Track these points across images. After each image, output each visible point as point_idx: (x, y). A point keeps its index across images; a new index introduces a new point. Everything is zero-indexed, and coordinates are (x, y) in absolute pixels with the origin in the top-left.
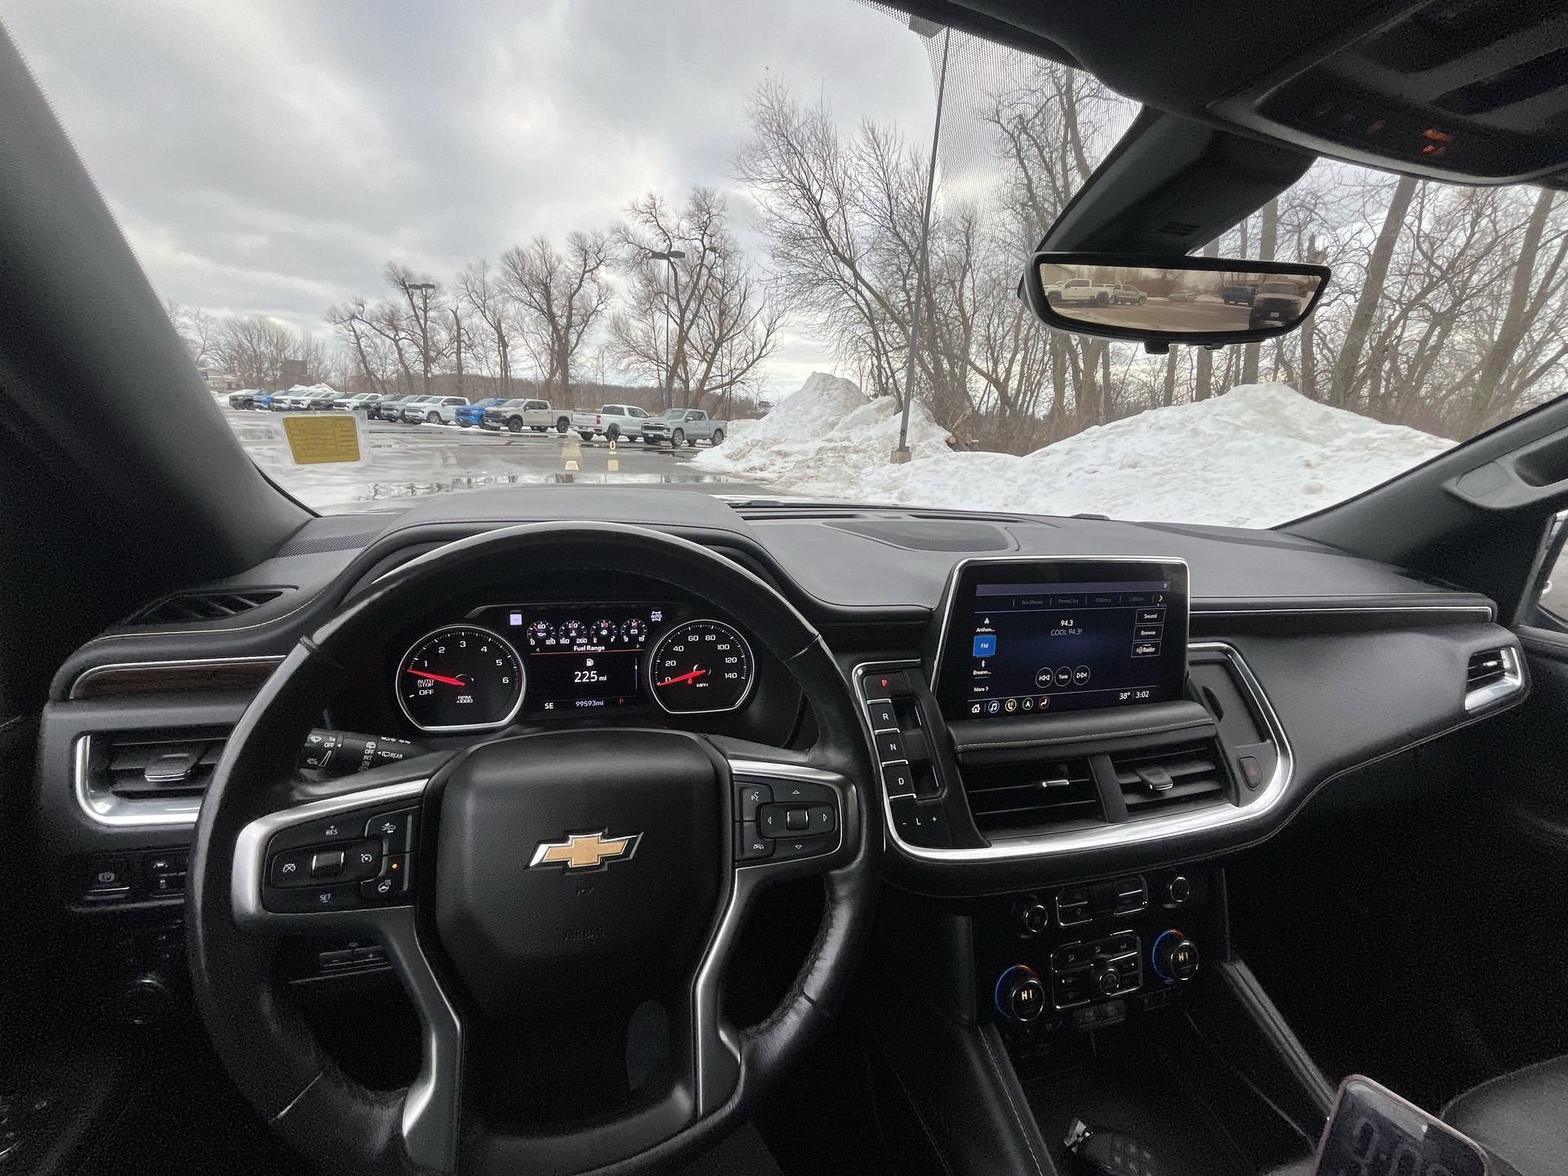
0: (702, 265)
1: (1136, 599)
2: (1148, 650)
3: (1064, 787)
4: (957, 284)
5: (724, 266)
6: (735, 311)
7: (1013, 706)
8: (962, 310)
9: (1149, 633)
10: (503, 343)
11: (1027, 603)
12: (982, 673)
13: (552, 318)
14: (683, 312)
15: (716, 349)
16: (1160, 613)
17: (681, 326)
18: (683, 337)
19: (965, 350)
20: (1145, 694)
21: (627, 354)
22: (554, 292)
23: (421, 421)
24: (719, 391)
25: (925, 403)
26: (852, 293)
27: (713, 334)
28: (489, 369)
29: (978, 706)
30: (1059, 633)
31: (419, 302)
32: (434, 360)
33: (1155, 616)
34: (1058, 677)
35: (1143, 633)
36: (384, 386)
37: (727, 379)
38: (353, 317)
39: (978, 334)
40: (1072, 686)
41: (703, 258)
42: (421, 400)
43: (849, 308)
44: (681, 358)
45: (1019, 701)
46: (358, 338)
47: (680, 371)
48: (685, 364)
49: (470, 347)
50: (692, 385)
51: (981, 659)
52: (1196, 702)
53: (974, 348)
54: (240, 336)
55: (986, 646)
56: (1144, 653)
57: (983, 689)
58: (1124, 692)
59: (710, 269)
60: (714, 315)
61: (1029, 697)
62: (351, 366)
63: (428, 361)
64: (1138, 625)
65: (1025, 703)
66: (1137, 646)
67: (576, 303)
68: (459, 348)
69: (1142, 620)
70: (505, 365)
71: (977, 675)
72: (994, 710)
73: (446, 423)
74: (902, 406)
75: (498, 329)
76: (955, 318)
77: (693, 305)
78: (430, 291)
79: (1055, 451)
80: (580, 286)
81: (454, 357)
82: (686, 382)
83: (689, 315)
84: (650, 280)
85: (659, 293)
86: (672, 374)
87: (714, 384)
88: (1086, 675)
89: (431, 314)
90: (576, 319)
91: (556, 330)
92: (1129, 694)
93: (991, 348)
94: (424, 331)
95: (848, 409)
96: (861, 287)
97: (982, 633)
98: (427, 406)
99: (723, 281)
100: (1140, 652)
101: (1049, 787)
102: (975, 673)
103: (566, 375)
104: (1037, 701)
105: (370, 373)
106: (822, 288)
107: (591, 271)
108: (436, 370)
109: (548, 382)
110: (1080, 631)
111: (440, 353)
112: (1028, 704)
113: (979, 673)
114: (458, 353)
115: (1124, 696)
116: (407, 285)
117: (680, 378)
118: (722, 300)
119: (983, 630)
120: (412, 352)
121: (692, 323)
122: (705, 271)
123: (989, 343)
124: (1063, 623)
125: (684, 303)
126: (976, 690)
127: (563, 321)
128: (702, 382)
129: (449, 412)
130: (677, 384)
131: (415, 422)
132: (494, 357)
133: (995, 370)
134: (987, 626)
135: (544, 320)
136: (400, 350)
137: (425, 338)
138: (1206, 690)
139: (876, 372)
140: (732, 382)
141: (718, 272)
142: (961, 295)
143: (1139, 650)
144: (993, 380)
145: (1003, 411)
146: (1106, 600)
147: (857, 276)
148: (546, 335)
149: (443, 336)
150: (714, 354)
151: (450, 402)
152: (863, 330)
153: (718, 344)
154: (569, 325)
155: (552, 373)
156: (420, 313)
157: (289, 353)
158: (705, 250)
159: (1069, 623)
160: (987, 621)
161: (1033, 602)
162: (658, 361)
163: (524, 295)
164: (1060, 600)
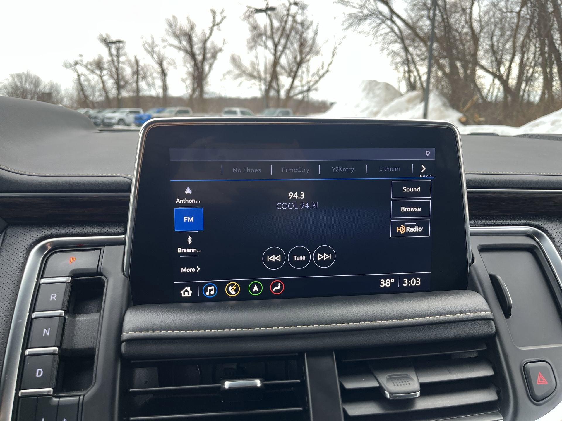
0: (288, 15)
1: (386, 169)
2: (412, 230)
3: (255, 389)
4: (468, 11)
5: (303, 14)
6: (310, 42)
7: (236, 290)
8: (471, 27)
9: (413, 210)
10: (164, 74)
11: (240, 171)
12: (189, 251)
13: (193, 55)
14: (276, 45)
15: (298, 68)
16: (425, 186)
17: (275, 55)
18: (276, 63)
19: (474, 55)
20: (416, 282)
21: (239, 76)
22: (195, 39)
23: (114, 124)
24: (300, 97)
25: (442, 94)
26: (389, 23)
27: (295, 58)
28: (156, 91)
29: (189, 289)
30: (288, 206)
31: (114, 52)
32: (123, 87)
33: (419, 190)
34: (292, 258)
35: (403, 209)
36: (93, 105)
37: (305, 88)
38: (76, 63)
39: (484, 44)
40: (312, 269)
41: (288, 10)
42: (114, 112)
43: (387, 34)
44: (275, 76)
45: (244, 285)
46: (79, 76)
47: (274, 84)
48: (277, 79)
49: (144, 77)
50: (283, 94)
51: (186, 235)
52: (478, 292)
53: (481, 53)
54: (16, 79)
55: (191, 219)
56: (407, 233)
57: (193, 270)
58: (385, 278)
59: (294, 17)
60: (296, 46)
61: (256, 280)
62: (76, 94)
63: (119, 88)
64: (394, 200)
65: (252, 288)
66: (399, 224)
67: (208, 45)
68: (137, 79)
69: (399, 192)
70: (165, 88)
71: (183, 254)
72: (210, 295)
73: (129, 125)
74: (425, 99)
75: (161, 64)
76: (466, 34)
77: (283, 41)
78: (121, 45)
79: (544, 123)
80: (211, 34)
81: (134, 85)
82: (278, 91)
83: (280, 48)
84: (255, 27)
85: (260, 35)
86: (269, 87)
87: (297, 91)
88: (330, 257)
89: (122, 59)
90: (208, 55)
91: (196, 64)
92: (393, 280)
93: (494, 53)
94: (117, 69)
95: (387, 101)
96: (395, 19)
97: (182, 204)
98: (118, 115)
99: (302, 24)
100: (403, 232)
101: (232, 390)
102: (180, 250)
103: (202, 91)
104: (267, 285)
105: (86, 97)
106: (368, 22)
107: (218, 24)
108: (125, 94)
109: (191, 96)
110: (315, 205)
111: (126, 82)
112: (256, 288)
113: (185, 251)
114: (137, 82)
115: (387, 283)
116: (108, 43)
117: (274, 89)
118: (301, 36)
119: (185, 201)
120: (110, 83)
121: (282, 52)
122: (290, 19)
123: (493, 51)
124: (291, 195)
125: (276, 40)
126: (184, 270)
127: (200, 58)
128: (288, 91)
129: (131, 118)
130: (272, 93)
131: (110, 125)
132: (159, 83)
133: (498, 70)
134: (189, 197)
135: (188, 58)
136: (103, 82)
137: (118, 74)
138: (493, 279)
139: (407, 75)
140: (309, 90)
141: (299, 18)
142: (471, 18)
143: (402, 230)
144: (496, 75)
145: (505, 97)
146: (347, 169)
147: (392, 11)
148: (189, 67)
149: (128, 72)
150: (296, 72)
151: (131, 112)
152: (397, 47)
153: (299, 65)
154: (204, 59)
155: (194, 90)
156: (115, 58)
157: (41, 87)
158: (290, 4)
159: (299, 195)
160: (188, 191)
161: (247, 170)
162: (260, 78)
163: (176, 42)
164: (283, 169)
